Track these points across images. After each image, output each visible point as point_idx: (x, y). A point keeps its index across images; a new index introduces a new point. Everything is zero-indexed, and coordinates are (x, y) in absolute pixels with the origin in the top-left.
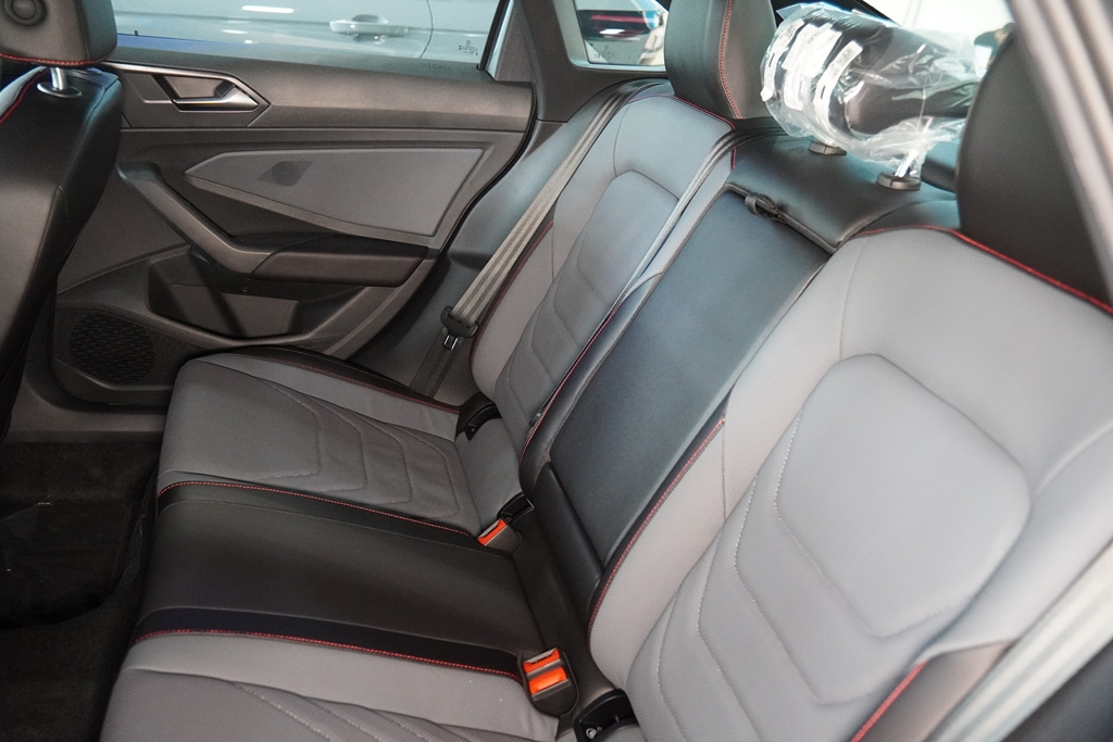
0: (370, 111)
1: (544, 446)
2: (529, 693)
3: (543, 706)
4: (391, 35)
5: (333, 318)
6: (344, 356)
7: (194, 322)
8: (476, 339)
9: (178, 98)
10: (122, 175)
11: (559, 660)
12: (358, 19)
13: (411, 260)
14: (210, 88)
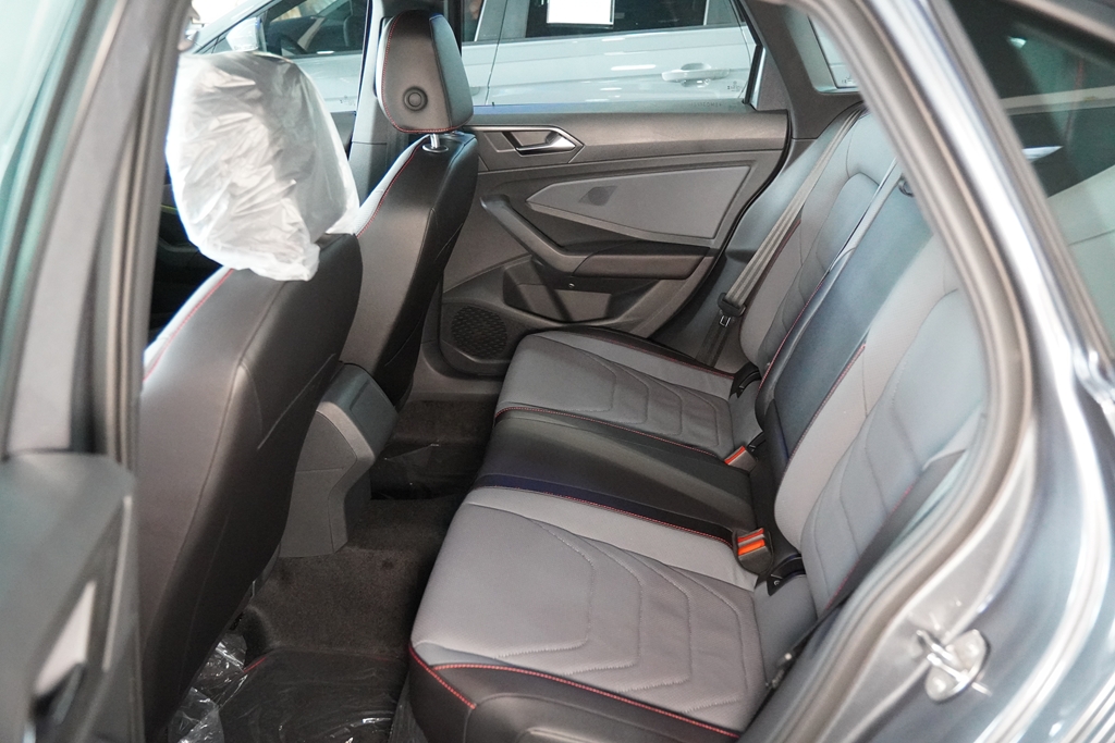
0: (658, 144)
1: (771, 387)
2: (736, 556)
3: (746, 565)
4: (714, 79)
5: (636, 306)
6: (646, 335)
7: (536, 312)
8: (743, 316)
9: (520, 147)
10: (484, 205)
11: (762, 536)
12: (686, 67)
13: (695, 258)
14: (542, 137)
